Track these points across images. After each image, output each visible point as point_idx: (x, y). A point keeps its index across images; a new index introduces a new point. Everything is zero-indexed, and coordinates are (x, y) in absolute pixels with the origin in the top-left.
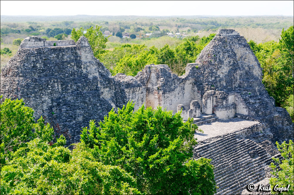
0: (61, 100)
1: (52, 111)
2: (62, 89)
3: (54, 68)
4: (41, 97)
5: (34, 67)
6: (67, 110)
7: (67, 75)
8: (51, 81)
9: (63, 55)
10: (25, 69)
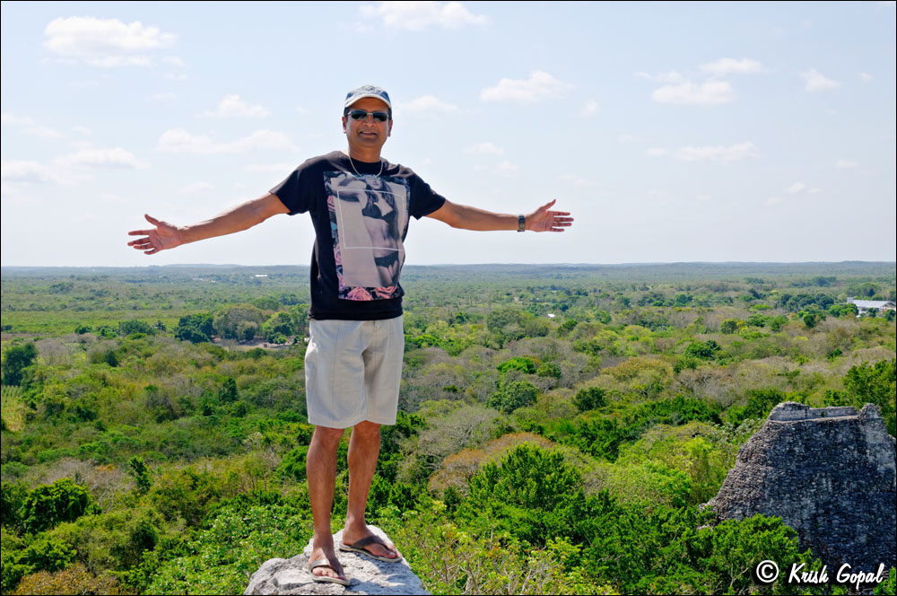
0: (831, 506)
1: (816, 521)
2: (833, 488)
3: (822, 454)
4: (800, 500)
5: (791, 451)
6: (841, 524)
7: (841, 465)
8: (816, 476)
9: (836, 433)
10: (777, 454)
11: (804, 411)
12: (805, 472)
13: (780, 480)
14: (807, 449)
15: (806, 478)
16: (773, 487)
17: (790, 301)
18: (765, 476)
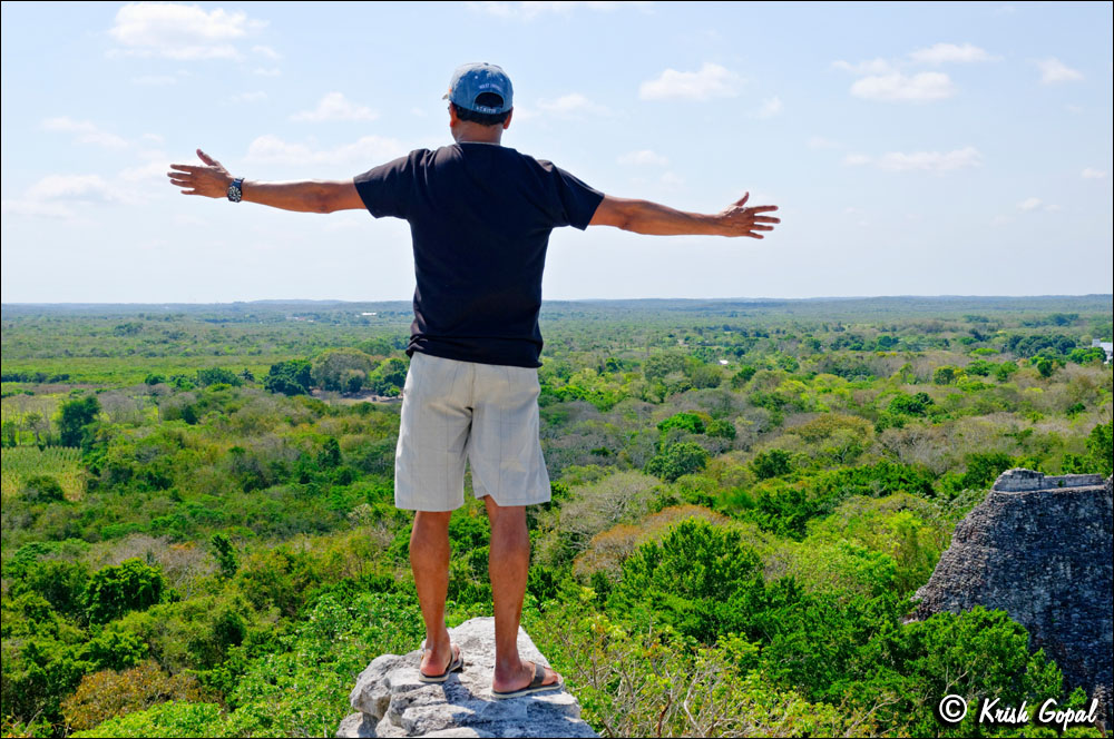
0: (1070, 597)
1: (1051, 615)
2: (1073, 575)
3: (1059, 533)
4: (1031, 589)
6: (1082, 618)
7: (1083, 546)
8: (1051, 559)
9: (1077, 506)
11: (1036, 479)
12: (1037, 555)
13: (1006, 565)
14: (1041, 526)
15: (1039, 562)
16: (997, 572)
17: (1021, 343)
18: (988, 560)
